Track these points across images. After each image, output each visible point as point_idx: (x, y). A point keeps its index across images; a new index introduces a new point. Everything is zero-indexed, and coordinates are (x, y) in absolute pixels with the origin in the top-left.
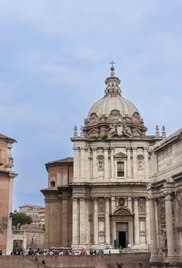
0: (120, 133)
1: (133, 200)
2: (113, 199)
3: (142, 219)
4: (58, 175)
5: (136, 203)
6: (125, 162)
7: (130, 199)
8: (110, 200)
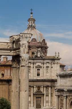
0: (39, 56)
1: (44, 87)
2: (35, 87)
3: (47, 95)
4: (6, 70)
5: (45, 88)
6: (41, 69)
7: (42, 87)
8: (33, 87)
